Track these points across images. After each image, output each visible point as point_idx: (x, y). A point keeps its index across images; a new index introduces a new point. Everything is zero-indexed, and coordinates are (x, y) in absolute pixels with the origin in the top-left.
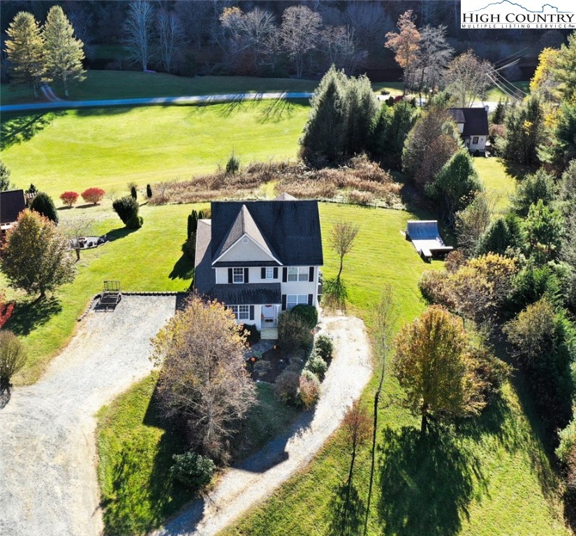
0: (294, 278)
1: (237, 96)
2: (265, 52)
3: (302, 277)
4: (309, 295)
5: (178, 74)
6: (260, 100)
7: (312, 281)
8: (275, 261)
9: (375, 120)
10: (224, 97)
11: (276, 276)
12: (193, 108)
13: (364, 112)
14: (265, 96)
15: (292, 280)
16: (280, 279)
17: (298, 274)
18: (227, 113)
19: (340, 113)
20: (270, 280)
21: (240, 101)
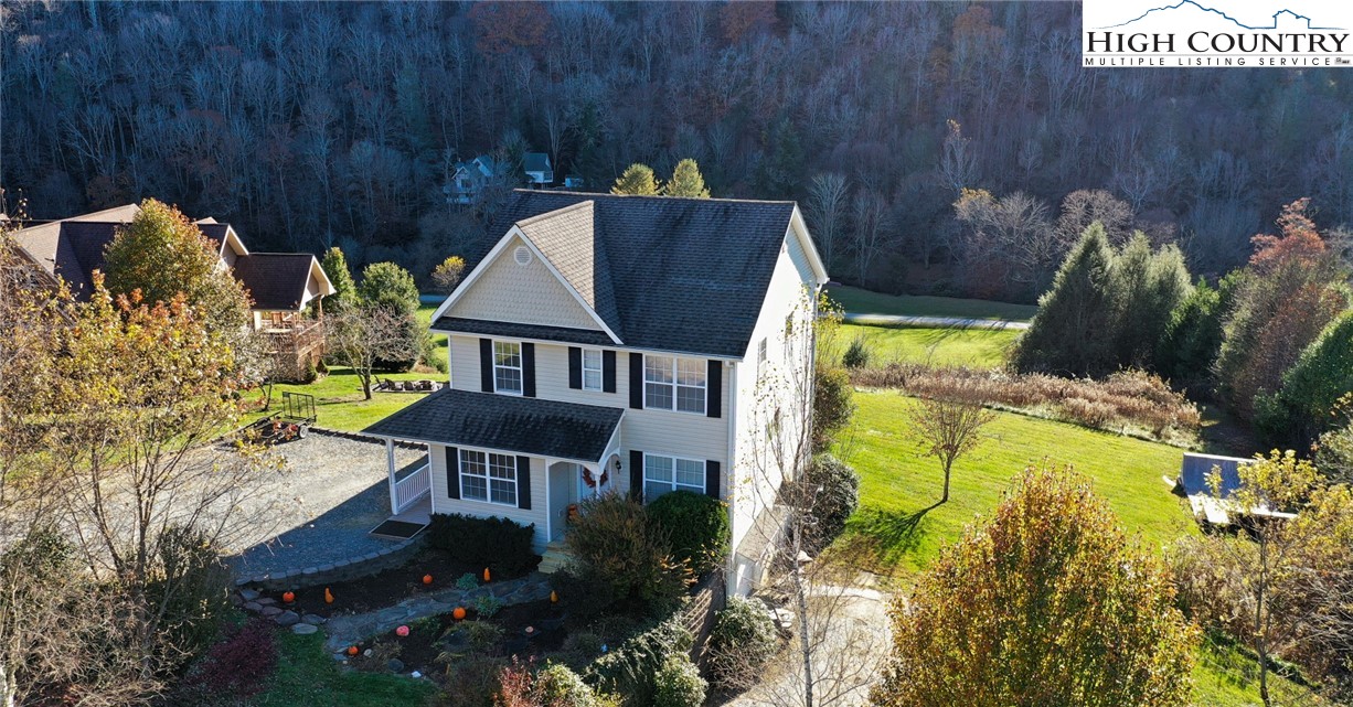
0: (662, 398)
1: (960, 321)
2: (1024, 261)
3: (688, 400)
4: (709, 463)
5: (877, 290)
6: (998, 329)
7: (719, 416)
8: (604, 333)
9: (1176, 317)
10: (939, 321)
11: (610, 386)
12: (878, 330)
13: (1158, 300)
14: (1010, 325)
15: (659, 405)
16: (621, 398)
17: (675, 385)
18: (934, 340)
19: (1100, 293)
20: (592, 395)
21: (964, 328)
